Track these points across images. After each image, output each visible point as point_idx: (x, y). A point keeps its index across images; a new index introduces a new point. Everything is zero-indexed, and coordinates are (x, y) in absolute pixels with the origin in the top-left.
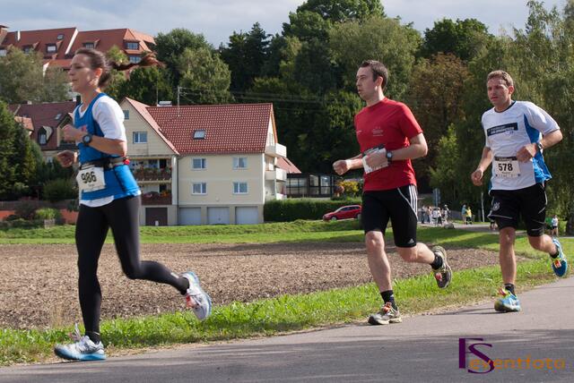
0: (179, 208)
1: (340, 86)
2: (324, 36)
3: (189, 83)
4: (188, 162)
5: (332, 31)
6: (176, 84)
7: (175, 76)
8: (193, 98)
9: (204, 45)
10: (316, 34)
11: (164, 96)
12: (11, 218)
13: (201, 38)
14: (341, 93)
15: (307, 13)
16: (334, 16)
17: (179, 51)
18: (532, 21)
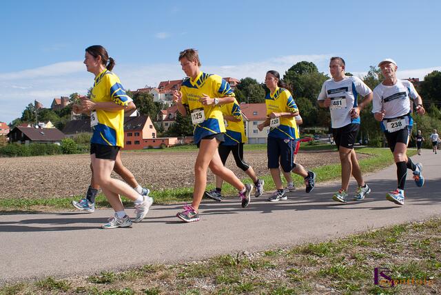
0: (249, 138)
1: (303, 96)
2: (297, 79)
3: (251, 96)
4: (251, 123)
5: (300, 77)
6: (247, 96)
7: (247, 94)
8: (254, 101)
9: (256, 83)
10: (294, 78)
11: (243, 100)
12: (192, 142)
13: (255, 80)
14: (304, 98)
15: (292, 71)
16: (301, 72)
17: (248, 85)
18: (369, 73)
